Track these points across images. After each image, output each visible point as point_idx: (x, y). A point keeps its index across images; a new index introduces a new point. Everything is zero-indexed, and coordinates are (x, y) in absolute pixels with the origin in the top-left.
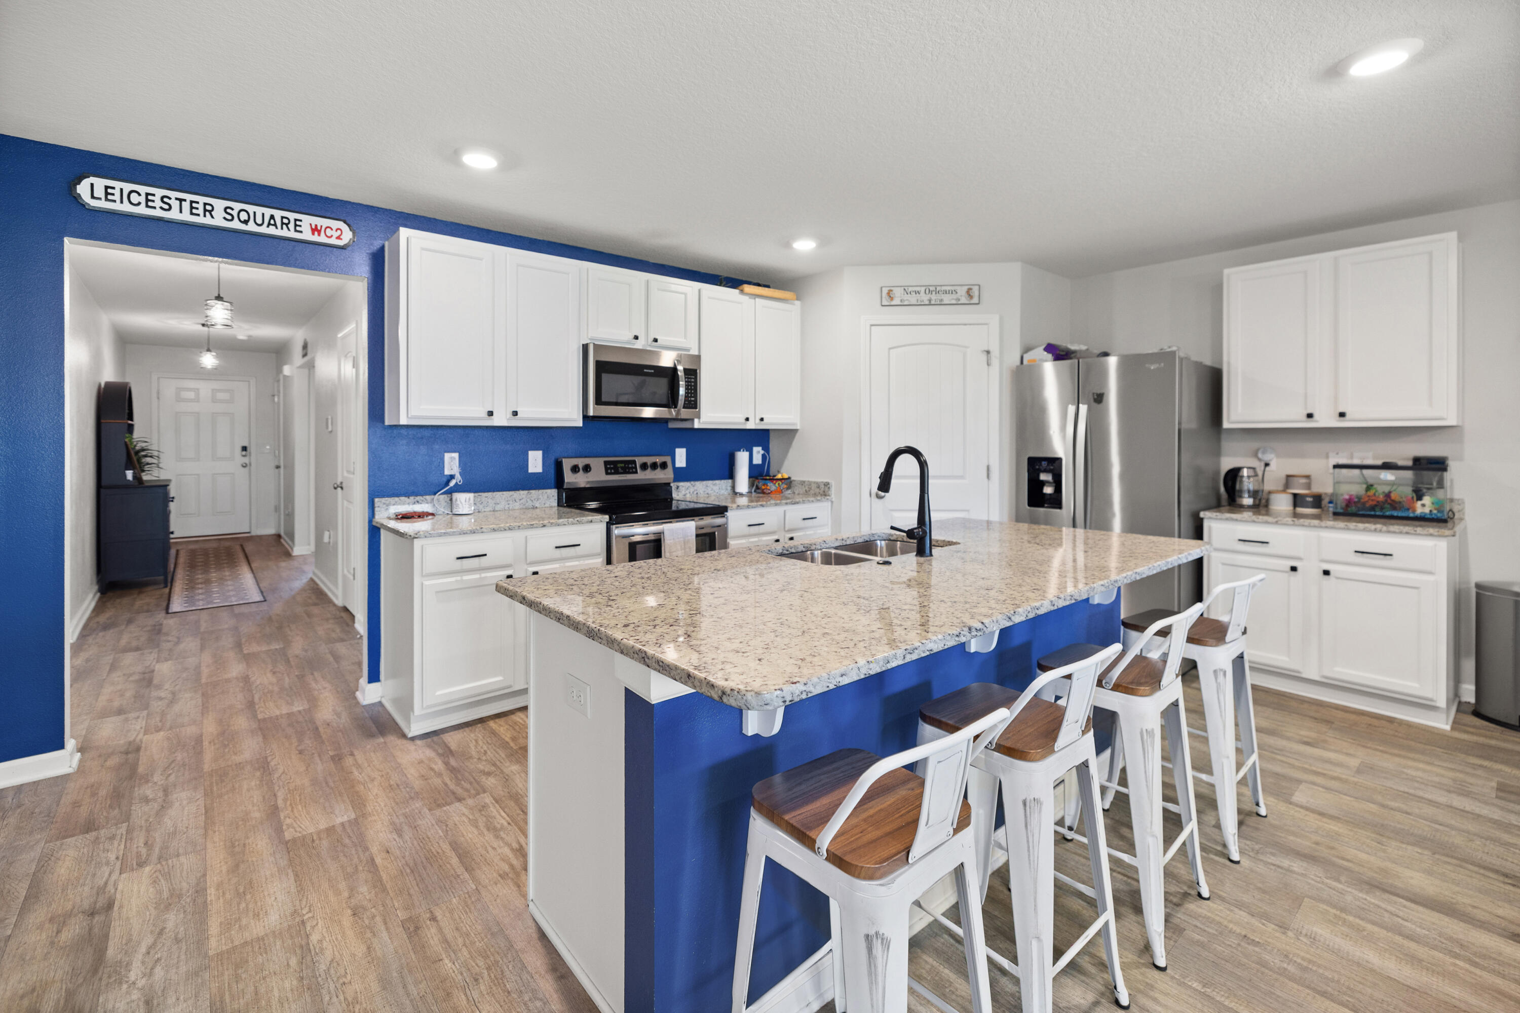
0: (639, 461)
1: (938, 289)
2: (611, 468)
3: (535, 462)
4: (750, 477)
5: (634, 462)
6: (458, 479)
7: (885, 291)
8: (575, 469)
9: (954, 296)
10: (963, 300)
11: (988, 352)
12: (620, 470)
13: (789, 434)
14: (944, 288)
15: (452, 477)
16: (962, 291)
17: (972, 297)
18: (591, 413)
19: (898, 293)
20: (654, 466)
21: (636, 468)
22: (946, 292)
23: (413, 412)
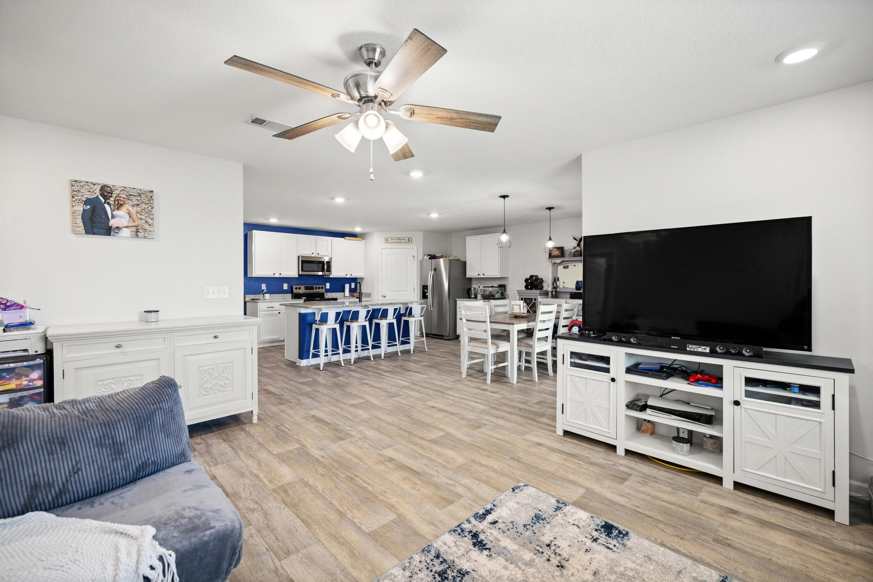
0: (315, 286)
1: (400, 238)
2: (307, 288)
3: (285, 286)
4: (349, 292)
5: (313, 287)
6: (265, 291)
7: (386, 239)
8: (296, 288)
9: (405, 241)
10: (407, 242)
11: (414, 256)
12: (309, 289)
13: (362, 279)
15: (264, 290)
16: (407, 239)
17: (410, 240)
18: (300, 274)
19: (389, 239)
20: (319, 288)
22: (402, 239)
23: (256, 274)
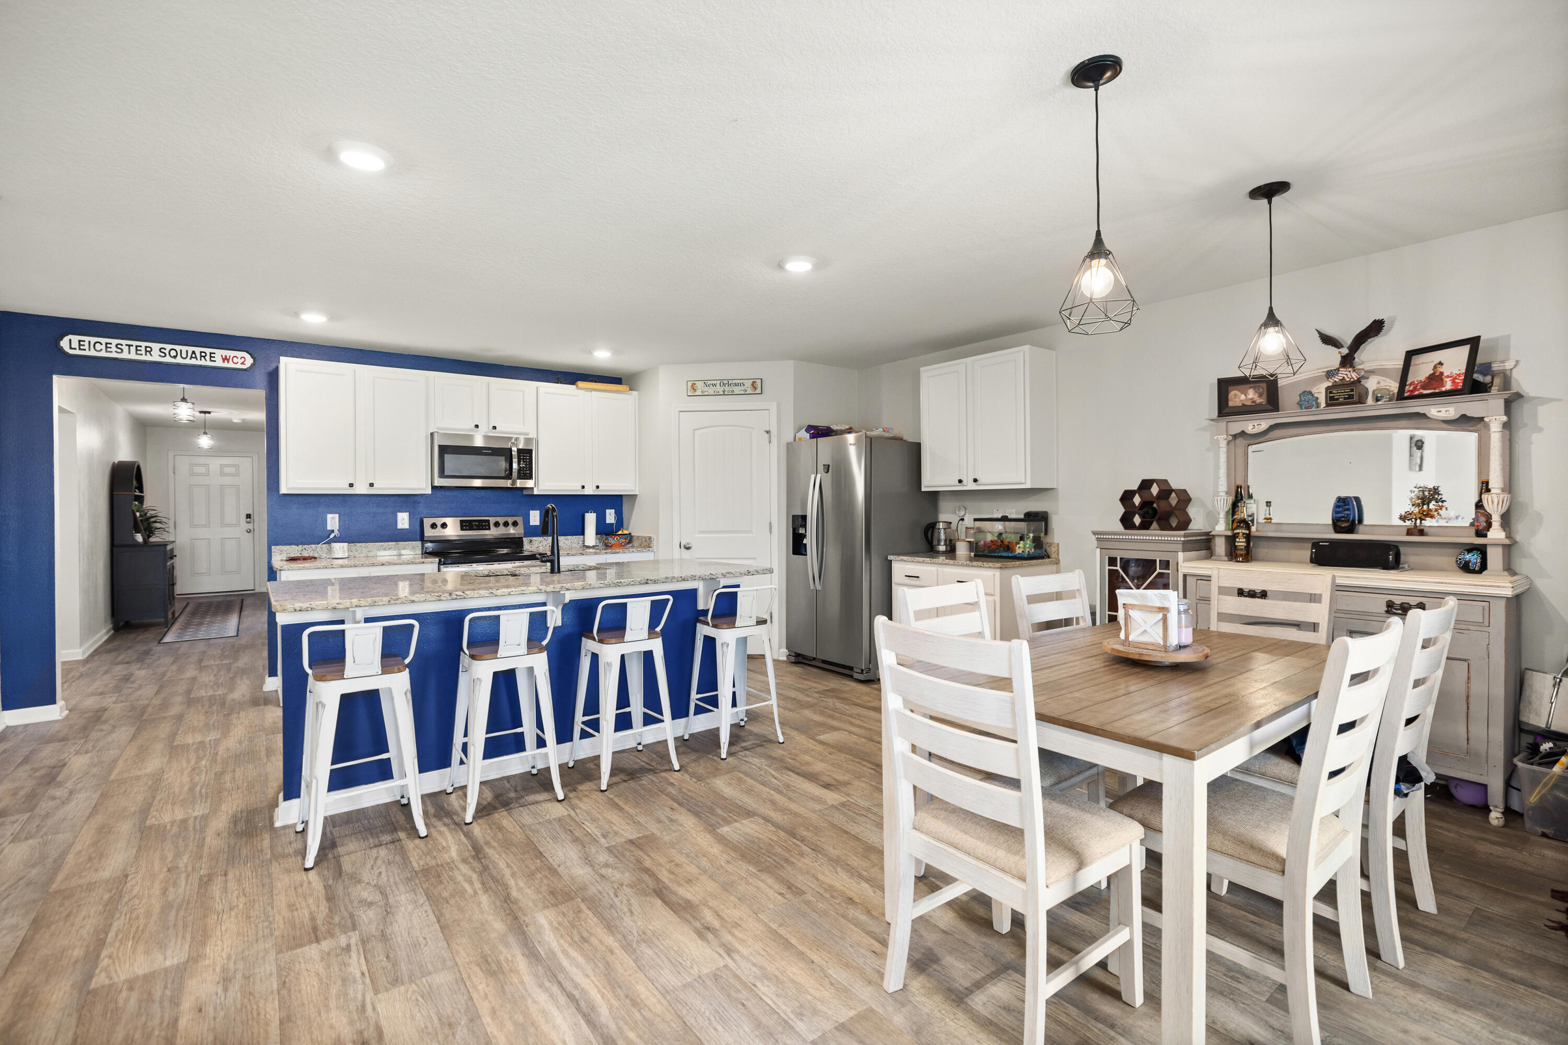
0: (491, 520)
1: (730, 382)
2: (466, 526)
3: (403, 520)
4: (599, 534)
5: (488, 521)
6: (336, 533)
7: (690, 384)
8: (434, 526)
9: (742, 388)
10: (749, 391)
11: (768, 432)
12: (475, 527)
13: (633, 497)
14: (734, 382)
15: (333, 531)
16: (748, 384)
17: (757, 387)
18: (436, 484)
19: (700, 385)
20: (506, 524)
21: (489, 525)
22: (736, 385)
23: (290, 486)
